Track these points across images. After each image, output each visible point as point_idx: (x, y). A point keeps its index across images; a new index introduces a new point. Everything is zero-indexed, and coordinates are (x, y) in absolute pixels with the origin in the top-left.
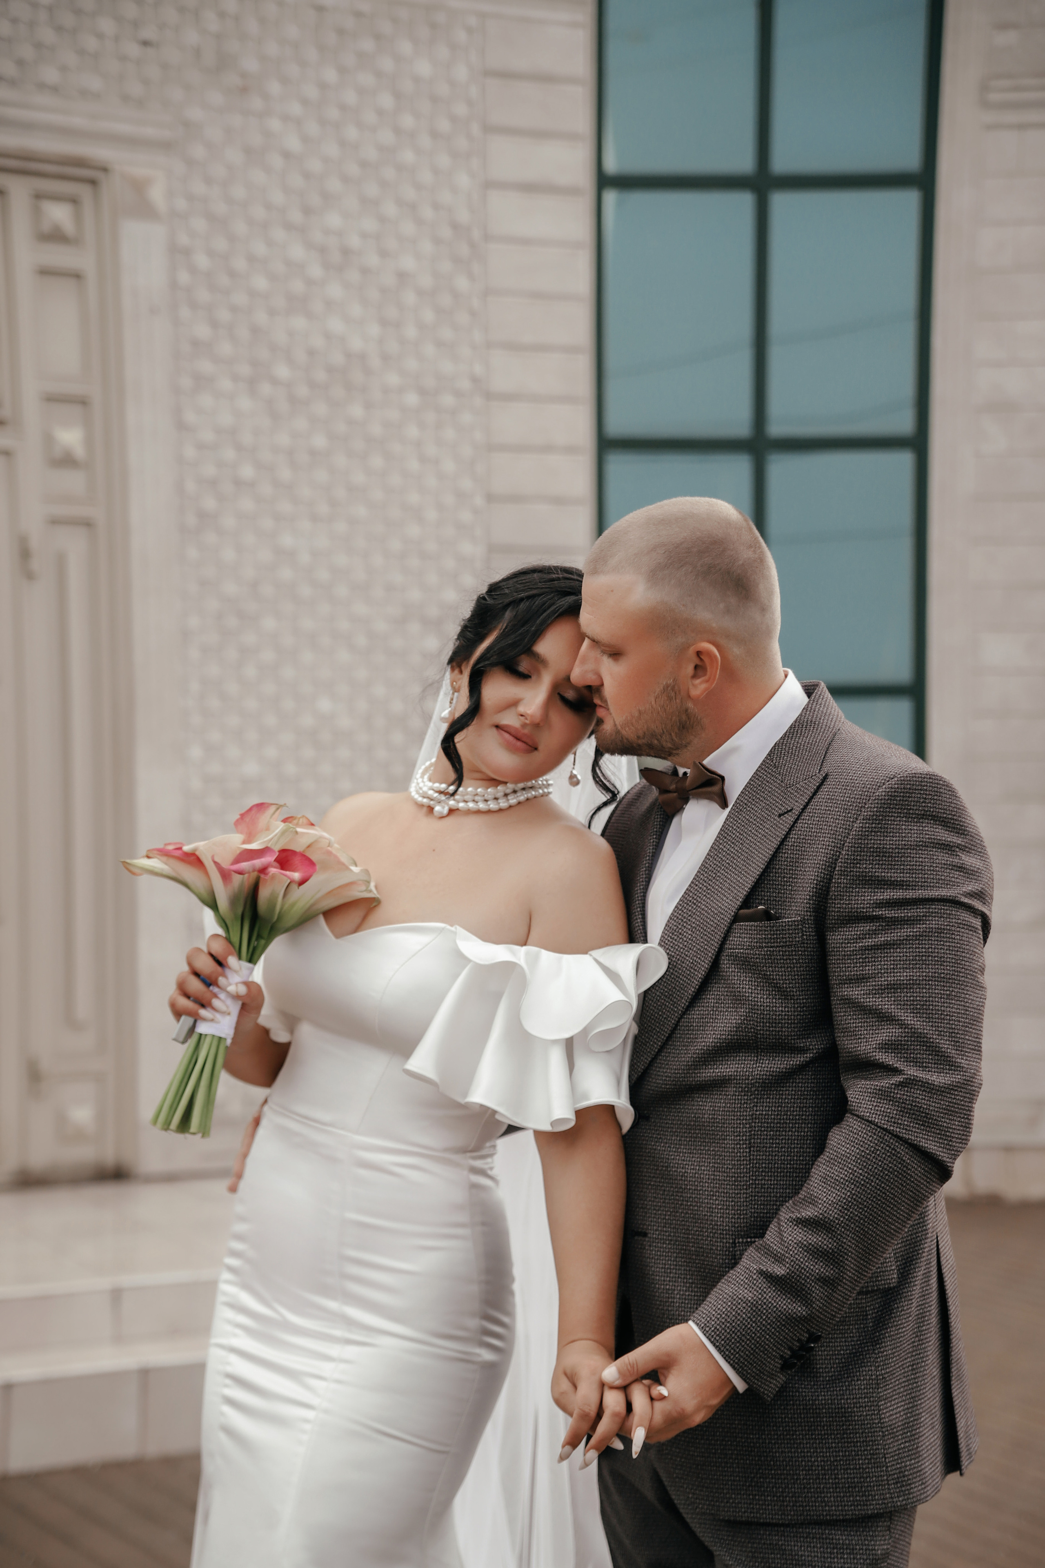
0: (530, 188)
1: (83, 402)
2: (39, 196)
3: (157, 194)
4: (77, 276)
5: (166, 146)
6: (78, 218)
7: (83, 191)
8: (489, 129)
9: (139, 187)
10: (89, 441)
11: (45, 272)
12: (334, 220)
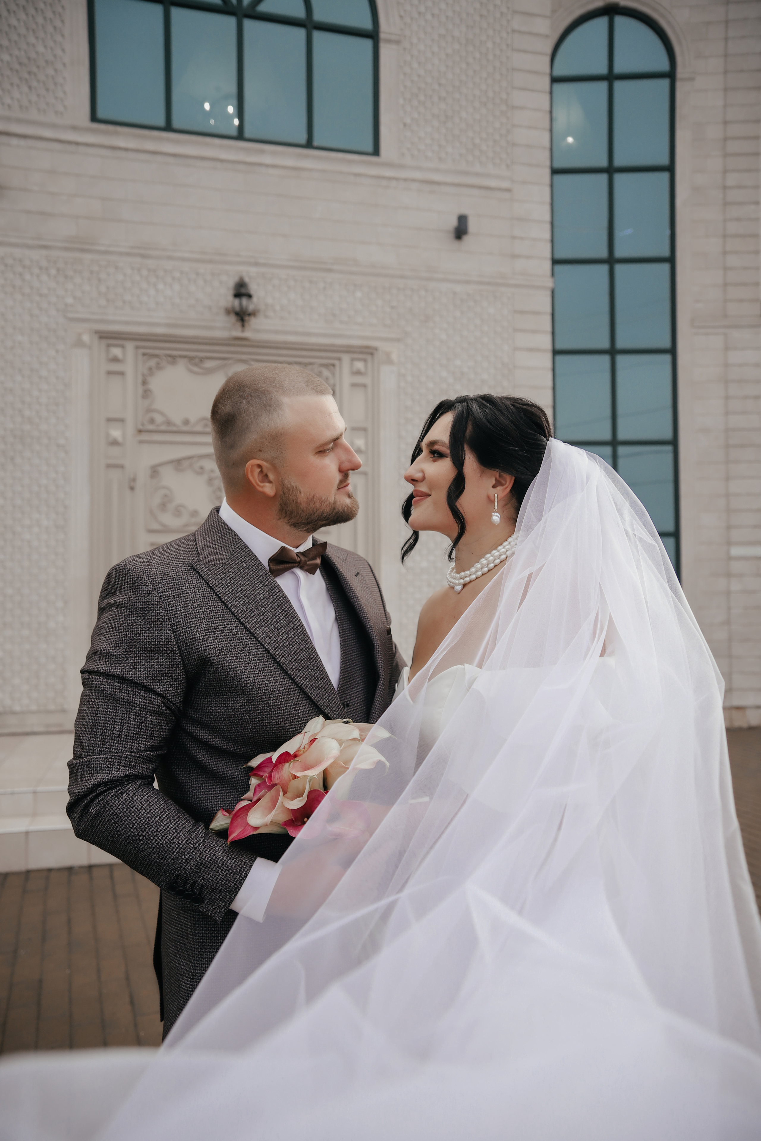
0: (531, 350)
1: (365, 430)
2: (353, 360)
3: (394, 357)
4: (365, 386)
5: (398, 340)
6: (366, 366)
7: (369, 357)
8: (515, 330)
9: (388, 354)
10: (366, 444)
11: (354, 385)
12: (458, 362)
